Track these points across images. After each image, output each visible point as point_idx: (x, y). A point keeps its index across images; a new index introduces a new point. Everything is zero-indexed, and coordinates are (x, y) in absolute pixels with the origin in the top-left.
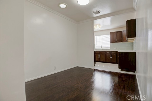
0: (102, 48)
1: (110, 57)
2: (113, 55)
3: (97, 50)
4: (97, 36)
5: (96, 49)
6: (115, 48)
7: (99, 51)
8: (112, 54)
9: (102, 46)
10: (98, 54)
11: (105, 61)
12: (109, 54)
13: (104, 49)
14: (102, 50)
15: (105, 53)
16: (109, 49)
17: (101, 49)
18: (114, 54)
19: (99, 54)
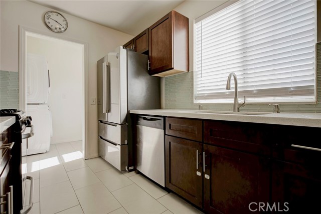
5: (196, 102)
9: (232, 77)
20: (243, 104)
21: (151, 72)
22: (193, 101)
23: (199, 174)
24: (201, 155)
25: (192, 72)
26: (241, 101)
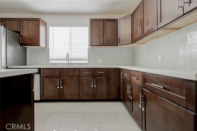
0: (68, 58)
1: (92, 86)
2: (98, 77)
3: (53, 64)
4: (55, 28)
5: (50, 62)
6: (100, 61)
7: (60, 69)
8: (98, 75)
9: (68, 54)
10: (57, 77)
11: (76, 98)
12: (89, 78)
13: (73, 62)
14: (69, 64)
15: (77, 73)
16: (87, 62)
17: (67, 62)
18: (101, 75)
19: (59, 77)
20: (71, 63)
21: (21, 44)
22: (49, 61)
23: (58, 87)
24: (60, 81)
25: (49, 48)
26: (70, 62)
